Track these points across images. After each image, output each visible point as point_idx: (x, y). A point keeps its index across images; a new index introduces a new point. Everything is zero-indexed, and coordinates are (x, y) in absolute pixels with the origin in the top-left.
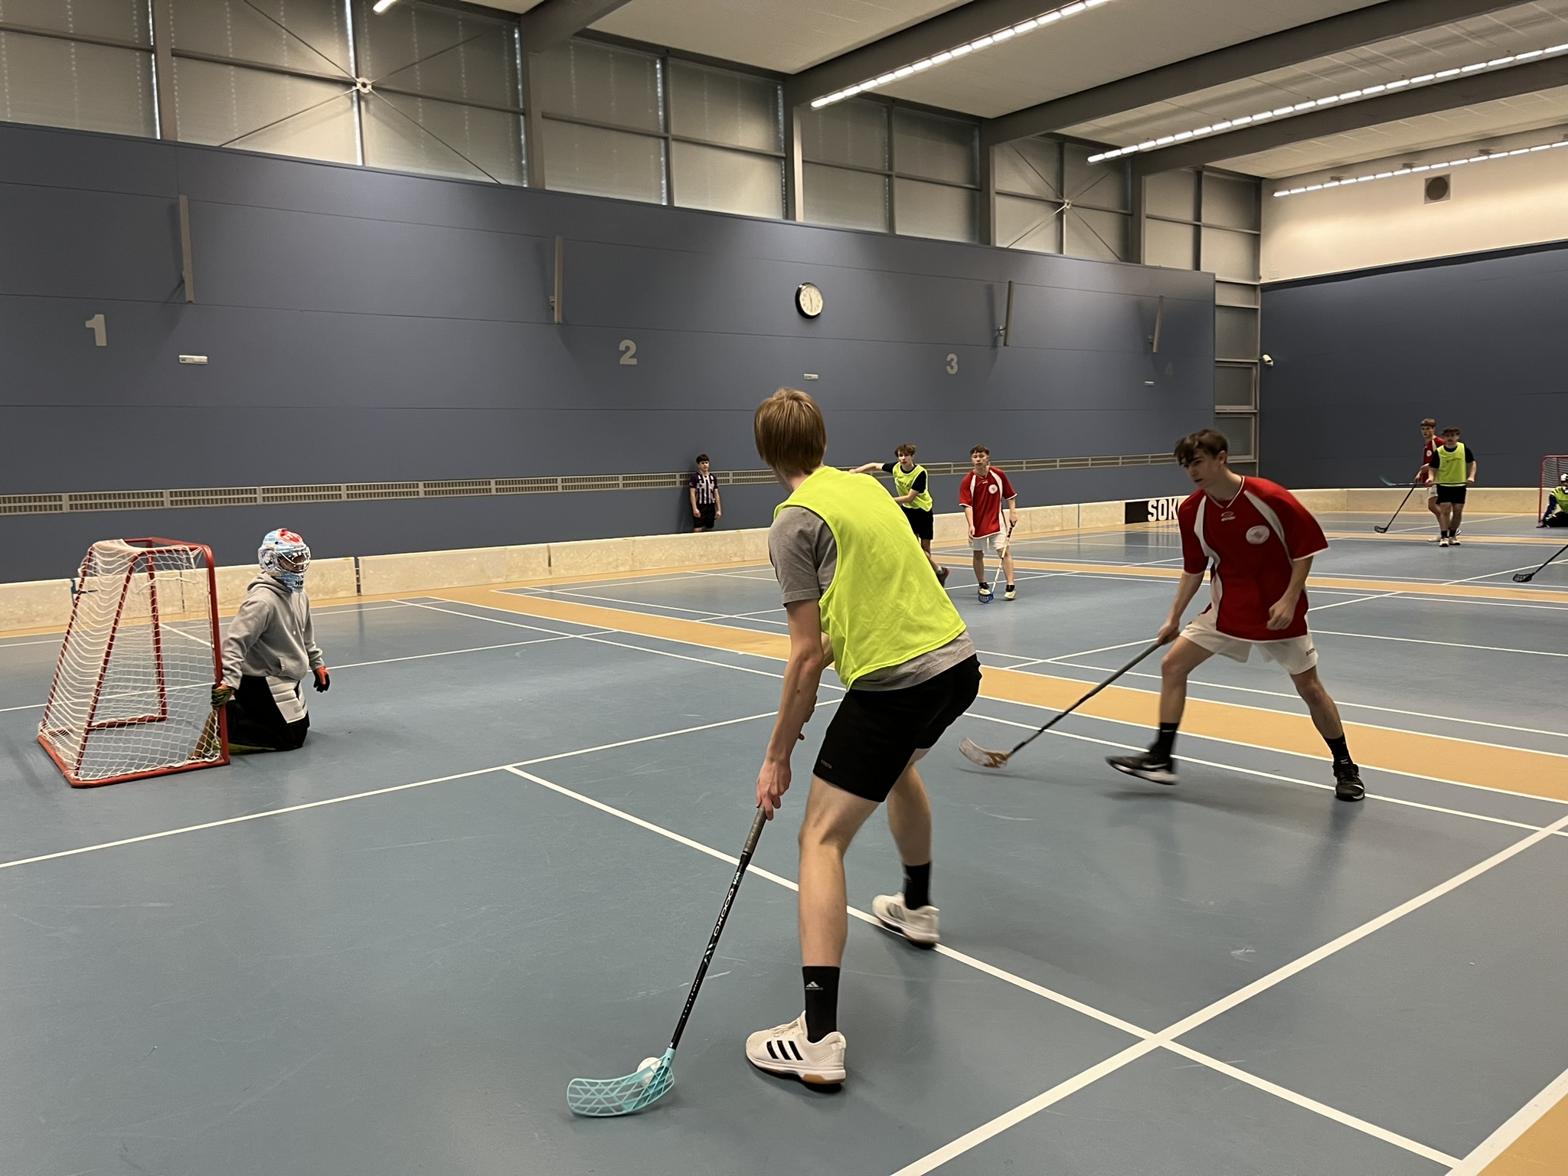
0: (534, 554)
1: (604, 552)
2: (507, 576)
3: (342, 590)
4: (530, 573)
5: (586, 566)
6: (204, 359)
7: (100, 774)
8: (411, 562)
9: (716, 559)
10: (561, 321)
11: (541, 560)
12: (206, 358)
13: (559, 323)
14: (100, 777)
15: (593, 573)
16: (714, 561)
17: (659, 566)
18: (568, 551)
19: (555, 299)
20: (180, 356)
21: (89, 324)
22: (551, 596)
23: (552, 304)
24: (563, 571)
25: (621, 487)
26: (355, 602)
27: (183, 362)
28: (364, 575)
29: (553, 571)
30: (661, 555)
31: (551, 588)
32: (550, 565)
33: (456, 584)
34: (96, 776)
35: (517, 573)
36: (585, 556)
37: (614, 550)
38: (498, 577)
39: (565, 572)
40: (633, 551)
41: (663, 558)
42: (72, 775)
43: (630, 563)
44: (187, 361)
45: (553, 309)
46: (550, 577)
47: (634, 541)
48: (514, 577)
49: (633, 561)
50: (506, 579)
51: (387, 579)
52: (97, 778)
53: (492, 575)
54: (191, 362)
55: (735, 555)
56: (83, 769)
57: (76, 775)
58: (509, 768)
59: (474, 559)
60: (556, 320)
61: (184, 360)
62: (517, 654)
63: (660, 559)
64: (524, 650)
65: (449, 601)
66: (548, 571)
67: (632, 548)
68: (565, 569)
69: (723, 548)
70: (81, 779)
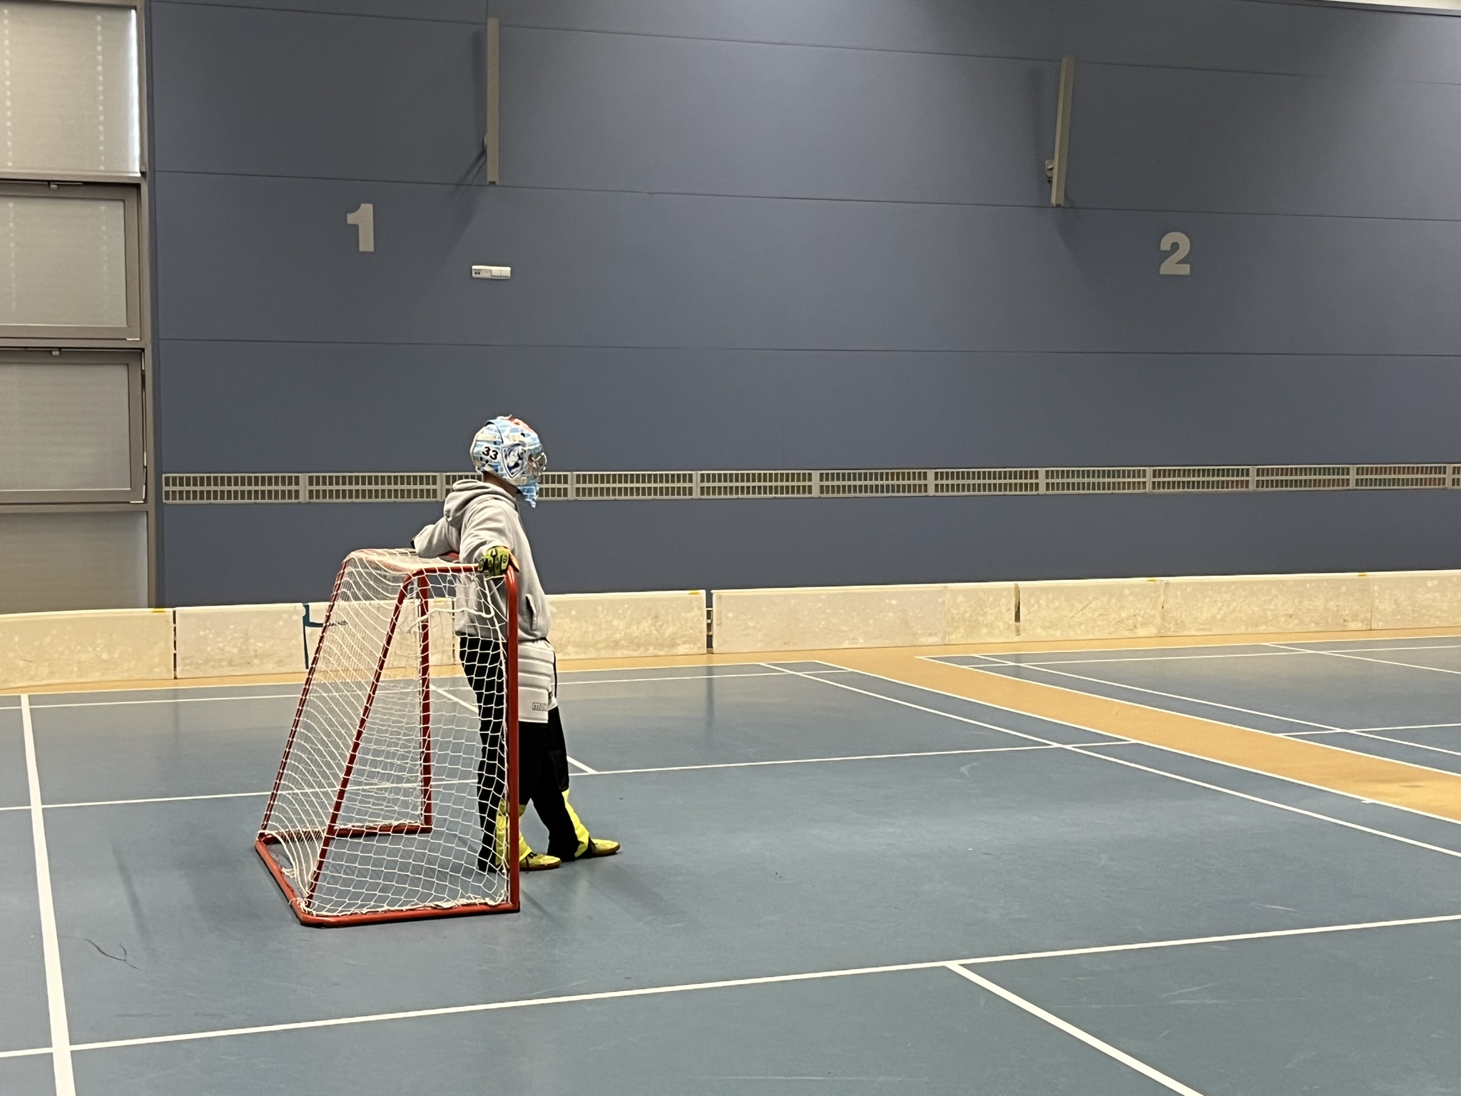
0: (991, 599)
1: (1114, 601)
2: (946, 634)
3: (684, 643)
4: (984, 631)
5: (1080, 623)
6: (505, 271)
7: (340, 909)
8: (793, 602)
9: (1317, 623)
10: (1061, 202)
11: (1004, 610)
12: (509, 269)
13: (1058, 206)
14: (340, 913)
15: (1091, 637)
16: (1313, 627)
17: (1210, 630)
18: (1051, 596)
19: (1055, 166)
20: (474, 267)
21: (351, 219)
22: (1017, 672)
23: (1049, 174)
24: (1039, 631)
25: (1149, 488)
26: (702, 662)
27: (477, 276)
28: (720, 619)
29: (1021, 628)
30: (1214, 611)
31: (1018, 658)
32: (1017, 618)
33: (861, 642)
34: (334, 911)
35: (962, 630)
36: (1080, 607)
37: (1131, 598)
38: (931, 635)
39: (1043, 633)
40: (1165, 601)
41: (1219, 617)
42: (303, 905)
43: (1158, 620)
44: (482, 275)
45: (1050, 181)
46: (1016, 639)
47: (1167, 584)
48: (955, 637)
49: (1163, 618)
50: (943, 639)
51: (754, 628)
52: (335, 914)
53: (919, 632)
54: (488, 275)
55: (1355, 617)
56: (318, 898)
57: (308, 906)
58: (954, 965)
59: (894, 602)
60: (1053, 201)
61: (478, 272)
62: (963, 769)
63: (1214, 617)
64: (975, 764)
65: (850, 670)
66: (1013, 628)
67: (1163, 597)
68: (1044, 628)
69: (1332, 605)
70: (315, 913)
